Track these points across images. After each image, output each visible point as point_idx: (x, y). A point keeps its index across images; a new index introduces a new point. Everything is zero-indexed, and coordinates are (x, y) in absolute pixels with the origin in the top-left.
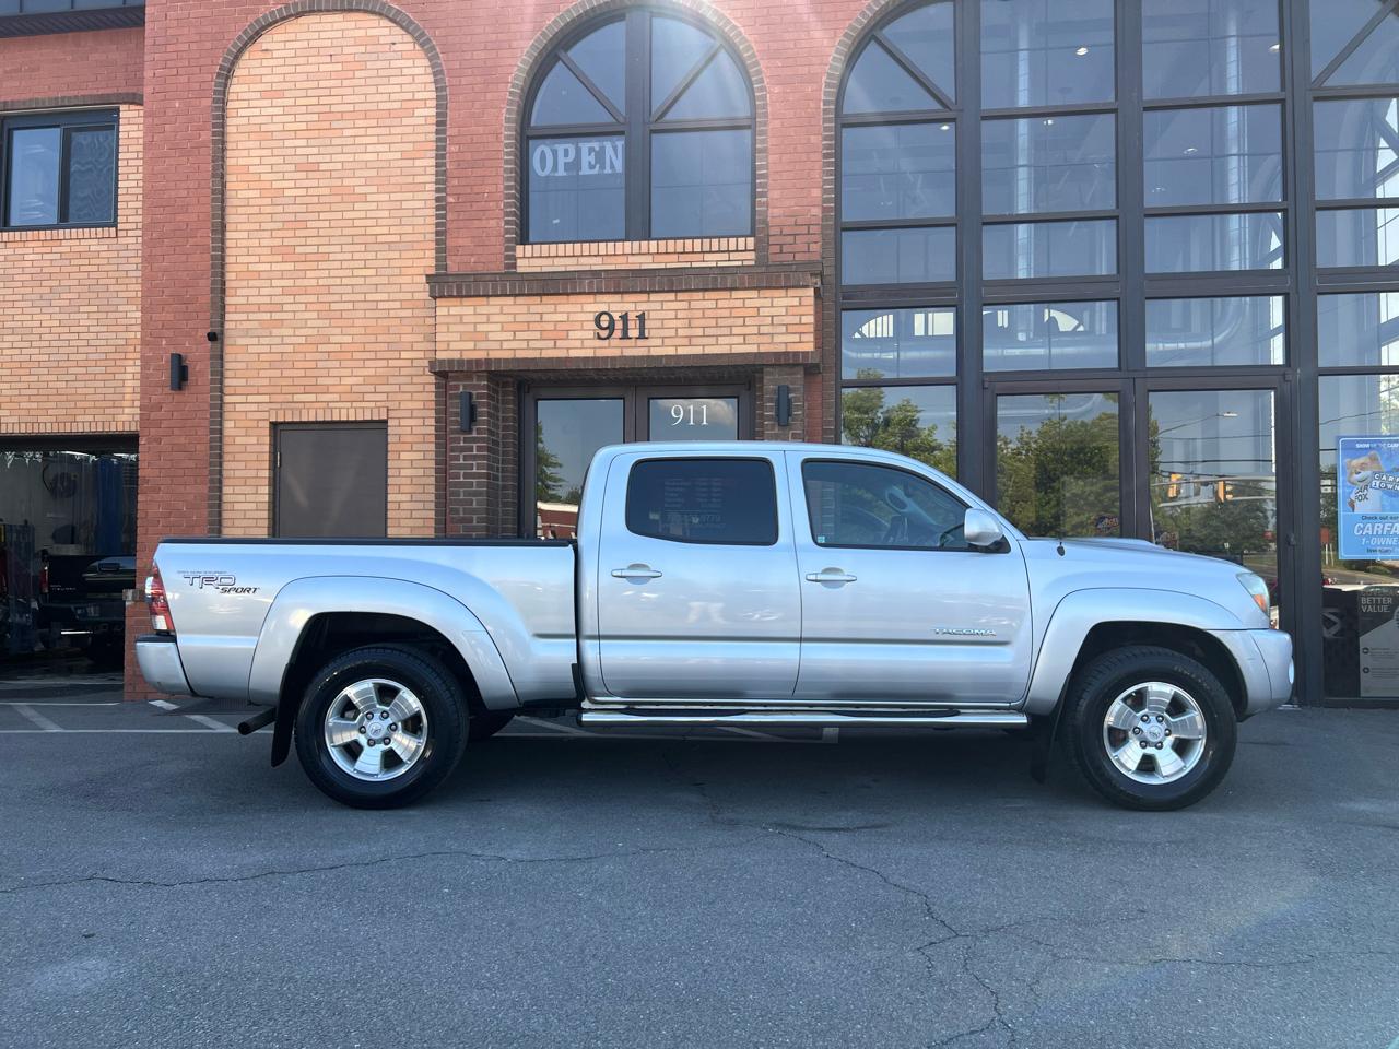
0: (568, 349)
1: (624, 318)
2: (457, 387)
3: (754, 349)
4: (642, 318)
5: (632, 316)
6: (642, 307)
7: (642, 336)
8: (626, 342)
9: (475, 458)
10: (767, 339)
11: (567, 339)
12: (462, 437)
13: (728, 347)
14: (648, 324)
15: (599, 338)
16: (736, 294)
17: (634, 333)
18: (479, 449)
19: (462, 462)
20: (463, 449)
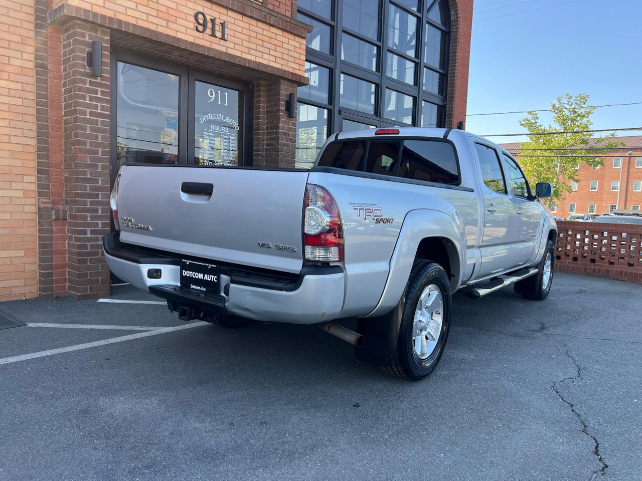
0: (177, 31)
1: (213, 21)
2: (84, 36)
3: (279, 66)
4: (223, 25)
5: (217, 22)
6: (224, 18)
7: (223, 38)
8: (213, 39)
9: (99, 100)
10: (285, 63)
11: (176, 23)
12: (88, 80)
13: (268, 61)
14: (227, 31)
15: (197, 30)
16: (273, 30)
17: (219, 34)
18: (103, 93)
19: (88, 101)
20: (89, 91)
